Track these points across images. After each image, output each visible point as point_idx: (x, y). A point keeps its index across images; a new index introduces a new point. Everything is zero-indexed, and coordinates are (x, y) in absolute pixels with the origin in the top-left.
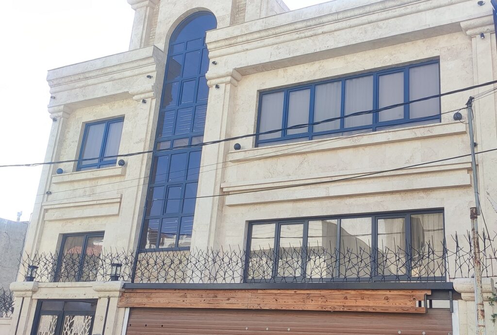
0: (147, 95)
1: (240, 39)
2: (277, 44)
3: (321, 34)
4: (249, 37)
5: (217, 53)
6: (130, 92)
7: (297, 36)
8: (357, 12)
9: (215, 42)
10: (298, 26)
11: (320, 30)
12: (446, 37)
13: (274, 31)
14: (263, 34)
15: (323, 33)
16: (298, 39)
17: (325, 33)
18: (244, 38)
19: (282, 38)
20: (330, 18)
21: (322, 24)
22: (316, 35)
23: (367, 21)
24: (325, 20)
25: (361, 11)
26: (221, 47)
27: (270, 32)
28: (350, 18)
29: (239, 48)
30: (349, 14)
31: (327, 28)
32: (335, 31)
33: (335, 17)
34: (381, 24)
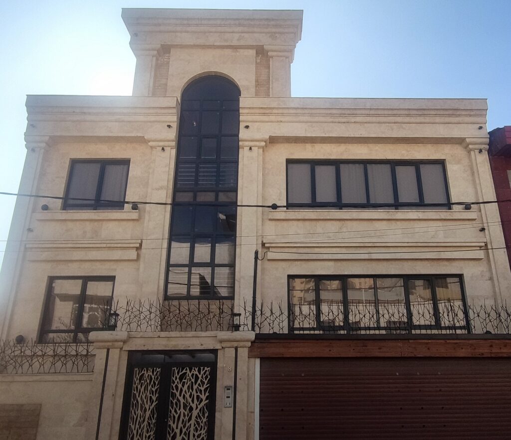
0: (167, 143)
1: (275, 111)
2: (311, 122)
3: (352, 123)
4: (285, 111)
5: (250, 118)
6: (145, 137)
7: (331, 120)
8: (386, 112)
9: (249, 108)
10: (334, 111)
11: (353, 120)
12: (449, 146)
13: (310, 111)
14: (299, 111)
15: (355, 122)
16: (333, 122)
17: (357, 123)
18: (280, 111)
19: (316, 119)
20: (364, 112)
21: (355, 115)
22: (348, 123)
23: (393, 121)
24: (358, 112)
25: (390, 112)
26: (254, 114)
27: (306, 111)
28: (379, 115)
29: (273, 118)
30: (380, 112)
31: (358, 119)
32: (366, 123)
33: (367, 112)
34: (404, 125)
